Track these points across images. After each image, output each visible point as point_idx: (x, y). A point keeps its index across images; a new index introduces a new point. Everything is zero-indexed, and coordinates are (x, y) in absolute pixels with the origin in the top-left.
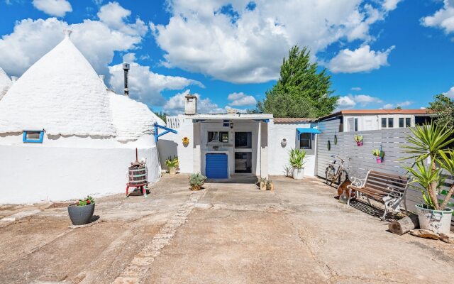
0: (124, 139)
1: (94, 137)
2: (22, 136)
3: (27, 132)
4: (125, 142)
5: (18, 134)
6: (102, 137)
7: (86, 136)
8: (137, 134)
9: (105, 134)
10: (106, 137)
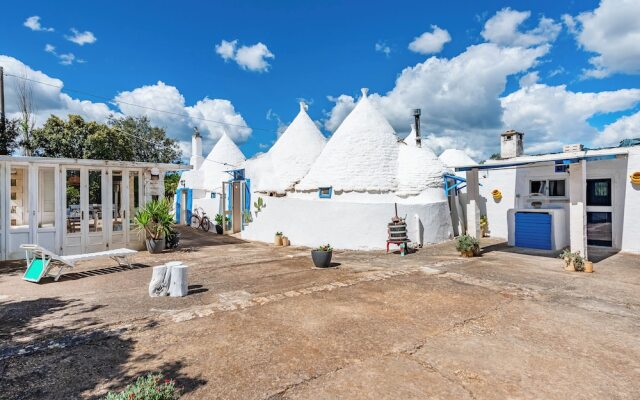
0: (404, 193)
1: (371, 192)
2: (318, 193)
3: (321, 189)
4: (406, 197)
5: (316, 190)
6: (379, 192)
7: (364, 191)
8: (420, 187)
9: (382, 189)
10: (384, 192)
